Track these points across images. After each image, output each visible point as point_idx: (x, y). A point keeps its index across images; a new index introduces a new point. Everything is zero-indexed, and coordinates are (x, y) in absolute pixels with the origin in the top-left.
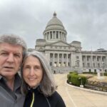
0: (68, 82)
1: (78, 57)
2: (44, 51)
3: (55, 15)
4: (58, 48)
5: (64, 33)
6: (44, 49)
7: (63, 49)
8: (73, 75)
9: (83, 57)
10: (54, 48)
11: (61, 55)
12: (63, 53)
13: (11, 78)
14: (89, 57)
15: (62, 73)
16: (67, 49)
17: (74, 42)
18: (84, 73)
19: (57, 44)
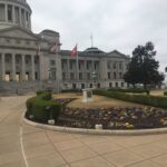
1: (53, 62)
4: (13, 43)
7: (23, 44)
10: (2, 41)
11: (18, 56)
12: (24, 53)
14: (73, 62)
15: (21, 95)
16: (32, 44)
17: (46, 32)
18: (63, 92)
19: (11, 34)
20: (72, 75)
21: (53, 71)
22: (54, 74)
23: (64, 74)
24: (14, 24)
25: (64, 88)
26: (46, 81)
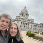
0: (27, 35)
1: (32, 25)
2: (19, 21)
3: (25, 7)
5: (28, 15)
6: (19, 20)
7: (26, 21)
8: (29, 32)
9: (34, 25)
10: (23, 20)
11: (25, 23)
12: (26, 23)
13: (4, 31)
14: (36, 26)
16: (28, 21)
17: (31, 19)
18: (33, 32)
19: (24, 19)
20: (36, 29)
21: (32, 27)
22: (32, 28)
23: (34, 28)
24: (25, 17)
25: (34, 31)
26: (30, 29)
